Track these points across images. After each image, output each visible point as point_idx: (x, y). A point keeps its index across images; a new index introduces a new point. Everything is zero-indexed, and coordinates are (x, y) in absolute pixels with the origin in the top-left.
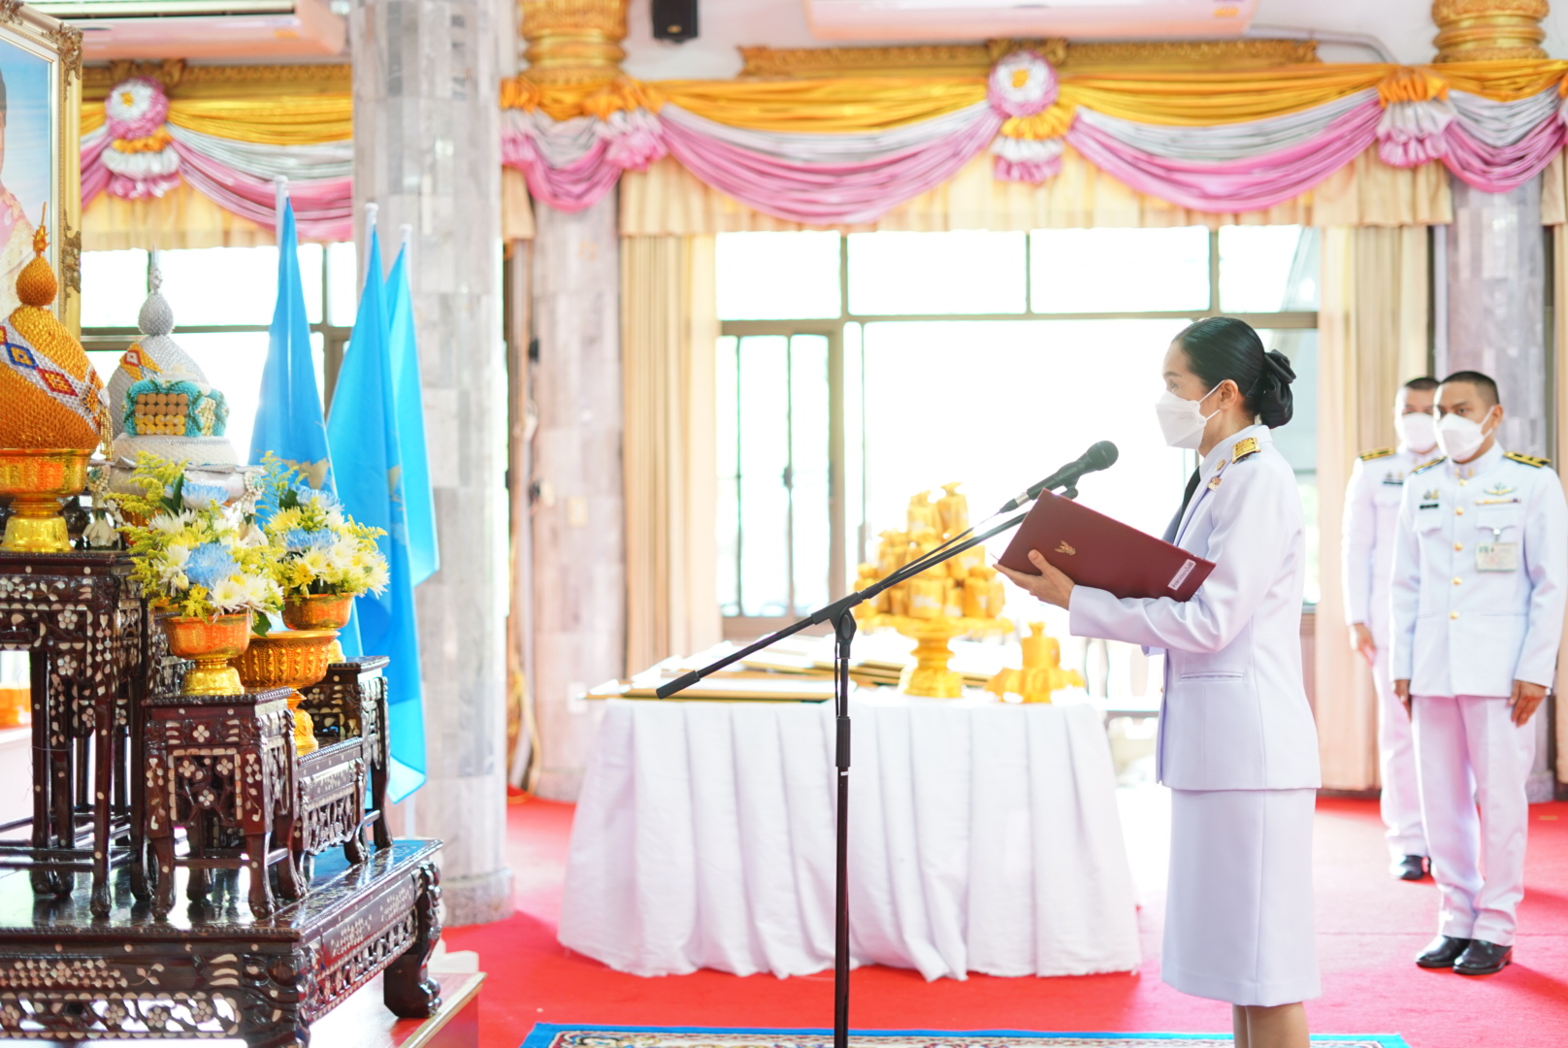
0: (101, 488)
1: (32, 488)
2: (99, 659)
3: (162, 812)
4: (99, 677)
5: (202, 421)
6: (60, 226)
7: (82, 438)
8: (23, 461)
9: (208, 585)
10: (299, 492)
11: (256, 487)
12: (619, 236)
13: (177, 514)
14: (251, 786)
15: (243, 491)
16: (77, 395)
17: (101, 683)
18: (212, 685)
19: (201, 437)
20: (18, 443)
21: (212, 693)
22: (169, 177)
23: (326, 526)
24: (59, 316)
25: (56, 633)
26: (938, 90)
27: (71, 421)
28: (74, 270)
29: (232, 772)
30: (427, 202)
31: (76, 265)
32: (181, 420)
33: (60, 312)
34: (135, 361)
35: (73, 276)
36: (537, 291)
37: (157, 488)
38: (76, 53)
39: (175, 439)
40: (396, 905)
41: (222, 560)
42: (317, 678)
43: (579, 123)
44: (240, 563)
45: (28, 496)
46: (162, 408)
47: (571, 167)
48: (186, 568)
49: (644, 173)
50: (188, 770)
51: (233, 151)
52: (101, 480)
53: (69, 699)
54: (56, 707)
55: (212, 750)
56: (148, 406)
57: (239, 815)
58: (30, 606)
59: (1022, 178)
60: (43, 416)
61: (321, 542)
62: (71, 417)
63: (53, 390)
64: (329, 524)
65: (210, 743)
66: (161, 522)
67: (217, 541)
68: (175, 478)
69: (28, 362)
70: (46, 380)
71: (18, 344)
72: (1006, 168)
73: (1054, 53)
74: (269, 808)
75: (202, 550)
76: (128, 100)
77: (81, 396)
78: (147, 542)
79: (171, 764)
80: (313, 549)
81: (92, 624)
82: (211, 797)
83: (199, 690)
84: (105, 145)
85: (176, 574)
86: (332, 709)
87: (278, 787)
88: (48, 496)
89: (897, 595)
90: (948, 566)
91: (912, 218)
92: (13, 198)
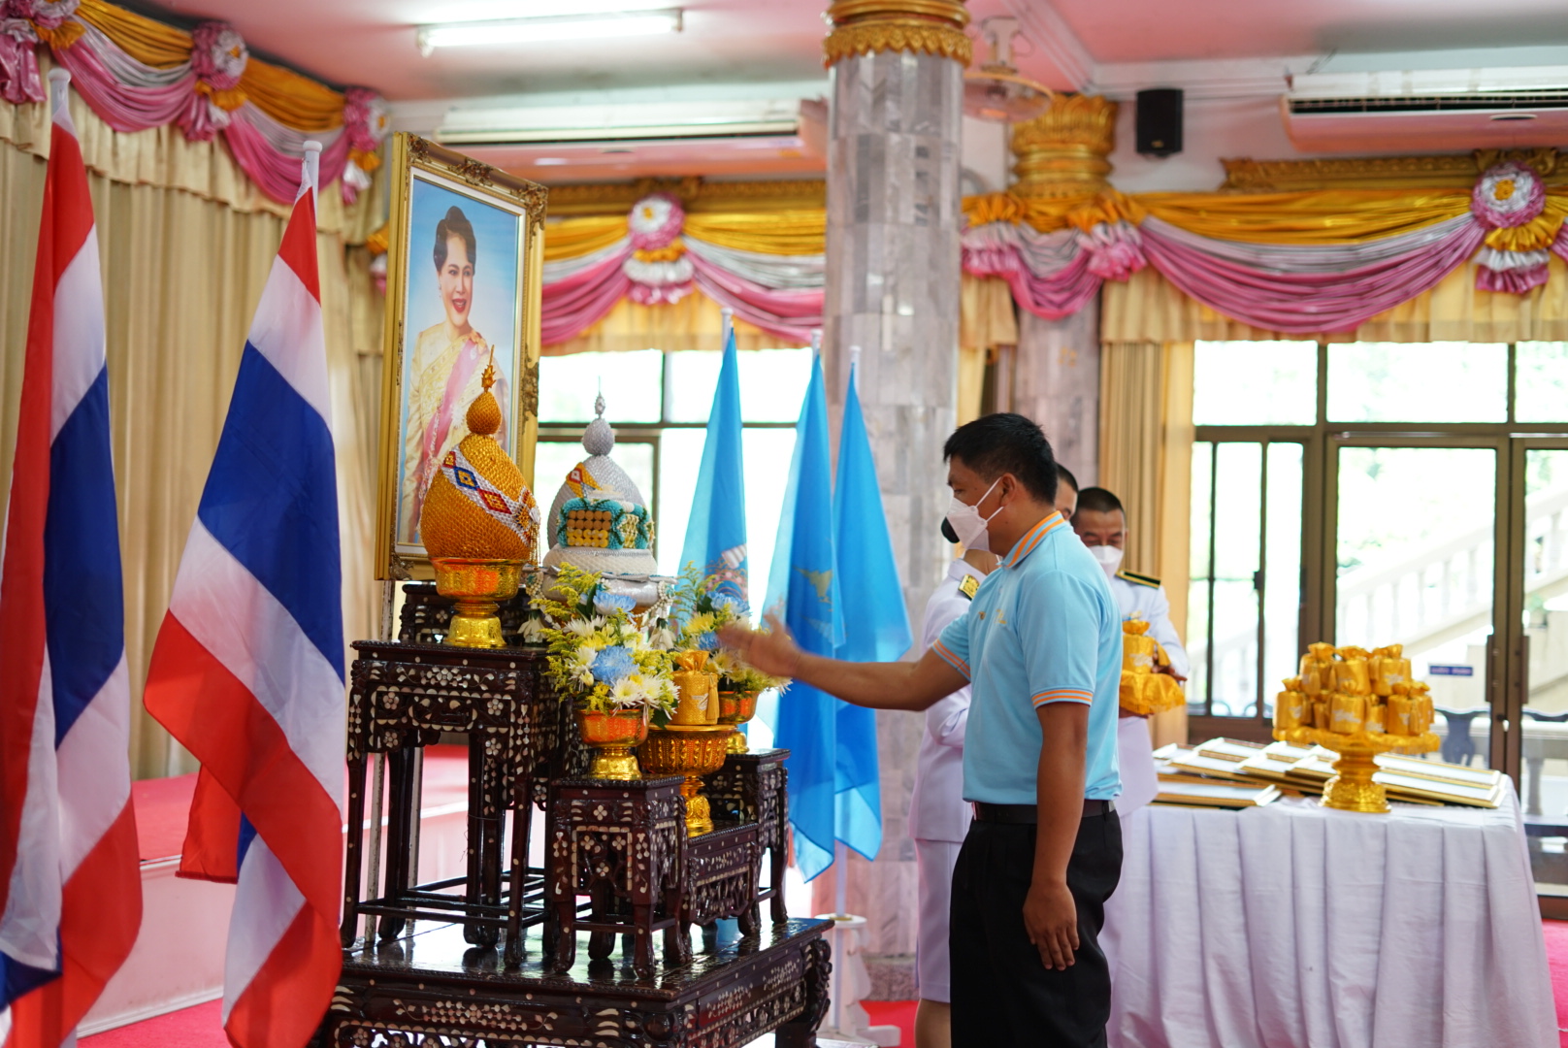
0: (534, 592)
1: (471, 592)
2: (519, 742)
3: (565, 879)
4: (518, 758)
5: (623, 535)
6: (521, 358)
7: (514, 550)
8: (464, 569)
9: (610, 683)
10: (714, 599)
11: (668, 595)
12: (1099, 343)
13: (590, 620)
14: (641, 861)
15: (656, 599)
16: (511, 513)
17: (519, 764)
18: (613, 771)
19: (622, 550)
20: (460, 553)
21: (613, 777)
22: (683, 284)
24: (518, 437)
25: (486, 719)
26: (1421, 202)
27: (505, 535)
28: (532, 397)
29: (625, 848)
30: (888, 320)
31: (534, 392)
32: (605, 534)
33: (518, 433)
34: (578, 478)
35: (531, 402)
36: (1019, 394)
37: (574, 596)
38: (541, 207)
39: (600, 551)
40: (782, 976)
41: (624, 661)
42: (714, 767)
43: (1064, 234)
44: (639, 664)
45: (469, 598)
46: (589, 523)
47: (1052, 276)
48: (592, 667)
49: (1126, 283)
50: (588, 844)
51: (741, 261)
52: (535, 585)
53: (500, 775)
54: (489, 781)
55: (609, 828)
56: (578, 522)
57: (629, 886)
58: (465, 694)
59: (1505, 289)
60: (481, 531)
62: (505, 531)
63: (491, 508)
65: (606, 822)
66: (575, 626)
67: (620, 644)
68: (589, 587)
69: (472, 484)
70: (485, 499)
71: (464, 467)
72: (1488, 280)
73: (1543, 163)
74: (656, 883)
75: (607, 651)
76: (648, 214)
77: (514, 514)
78: (561, 643)
79: (574, 837)
81: (514, 712)
82: (606, 869)
83: (602, 774)
84: (627, 256)
85: (584, 672)
86: (733, 795)
87: (666, 864)
88: (485, 599)
89: (1320, 708)
90: (1372, 682)
91: (1392, 329)
92: (479, 335)
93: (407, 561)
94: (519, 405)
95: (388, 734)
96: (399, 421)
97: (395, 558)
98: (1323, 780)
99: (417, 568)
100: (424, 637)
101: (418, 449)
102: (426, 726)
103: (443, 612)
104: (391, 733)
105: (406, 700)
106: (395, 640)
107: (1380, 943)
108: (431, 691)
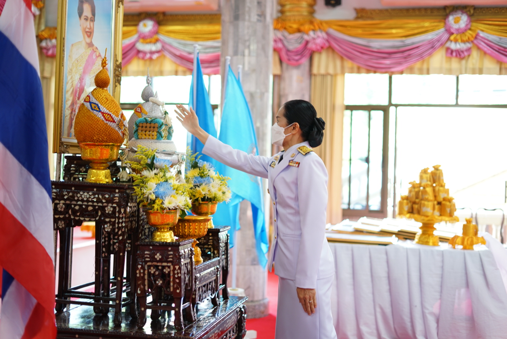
0: (124, 159)
1: (97, 158)
2: (120, 225)
3: (142, 286)
4: (120, 232)
5: (163, 134)
6: (114, 60)
7: (117, 139)
8: (94, 147)
9: (163, 198)
10: (199, 162)
11: (183, 160)
12: (311, 74)
13: (152, 170)
14: (177, 278)
15: (178, 162)
16: (115, 123)
17: (120, 235)
18: (163, 238)
19: (162, 140)
20: (92, 140)
21: (163, 240)
22: (158, 52)
23: (209, 176)
24: (113, 94)
25: (104, 215)
26: (427, 24)
27: (113, 132)
28: (119, 77)
29: (169, 272)
30: (247, 59)
31: (119, 75)
32: (155, 133)
33: (113, 92)
34: (139, 111)
35: (118, 79)
36: (282, 93)
37: (145, 160)
39: (153, 141)
40: (230, 323)
41: (168, 189)
42: (203, 235)
43: (298, 35)
44: (175, 190)
45: (96, 161)
46: (148, 128)
47: (295, 50)
48: (154, 191)
49: (321, 53)
50: (152, 271)
51: (180, 43)
52: (124, 155)
53: (110, 239)
54: (105, 242)
55: (162, 263)
56: (143, 128)
57: (172, 289)
58: (95, 204)
59: (456, 56)
60: (102, 130)
61: (206, 182)
62: (113, 131)
63: (107, 120)
64: (210, 175)
65: (161, 261)
66: (145, 173)
67: (167, 181)
68: (152, 156)
69: (98, 109)
70: (104, 116)
71: (94, 102)
72: (450, 52)
73: (469, 11)
74: (183, 287)
75: (161, 184)
76: (145, 25)
77: (117, 123)
78: (140, 180)
79: (146, 268)
80: (203, 184)
81: (118, 212)
82: (161, 282)
83: (158, 239)
84: (137, 41)
85: (151, 194)
86: (208, 246)
87: (187, 279)
88: (104, 161)
89: (416, 206)
90: (435, 196)
91: (416, 70)
92: (97, 48)
93: (67, 145)
94: (113, 80)
95: (59, 222)
96: (63, 83)
97: (62, 144)
98: (415, 234)
99: (71, 148)
100: (75, 178)
101: (71, 96)
102: (77, 218)
103: (83, 168)
104: (61, 222)
105: (68, 207)
106: (62, 180)
107: (441, 296)
108: (79, 203)
